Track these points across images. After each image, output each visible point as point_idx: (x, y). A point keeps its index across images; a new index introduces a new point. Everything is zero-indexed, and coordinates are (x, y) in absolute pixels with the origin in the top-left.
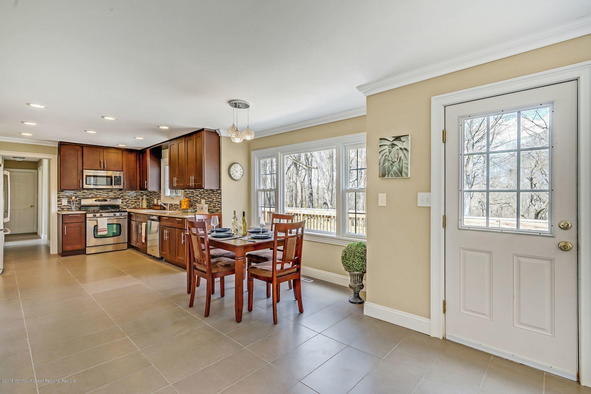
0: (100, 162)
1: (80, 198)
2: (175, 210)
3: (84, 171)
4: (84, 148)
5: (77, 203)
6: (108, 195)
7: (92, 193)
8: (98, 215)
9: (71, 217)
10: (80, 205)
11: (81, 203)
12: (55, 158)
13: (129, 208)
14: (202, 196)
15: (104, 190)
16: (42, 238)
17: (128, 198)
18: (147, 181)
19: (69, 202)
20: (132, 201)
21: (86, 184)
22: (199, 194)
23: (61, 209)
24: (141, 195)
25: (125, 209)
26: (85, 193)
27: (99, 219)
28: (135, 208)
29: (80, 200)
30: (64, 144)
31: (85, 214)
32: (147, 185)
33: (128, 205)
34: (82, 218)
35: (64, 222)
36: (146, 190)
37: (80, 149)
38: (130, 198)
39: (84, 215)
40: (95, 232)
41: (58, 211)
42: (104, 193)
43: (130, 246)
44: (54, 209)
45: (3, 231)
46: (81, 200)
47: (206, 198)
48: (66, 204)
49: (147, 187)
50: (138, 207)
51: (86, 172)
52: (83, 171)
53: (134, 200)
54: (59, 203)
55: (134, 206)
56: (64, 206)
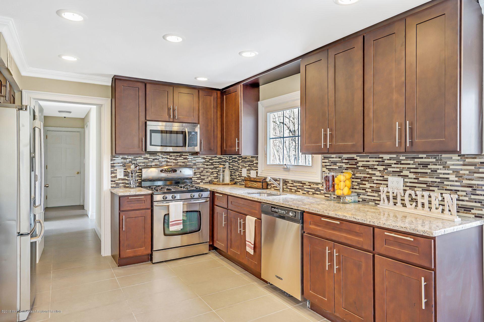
0: (169, 109)
1: (140, 168)
2: (294, 191)
3: (148, 122)
4: (148, 86)
5: (137, 174)
6: (176, 162)
7: (156, 159)
8: (169, 197)
9: (131, 201)
10: (140, 178)
11: (141, 175)
12: (107, 103)
13: (204, 183)
14: (389, 169)
15: (171, 154)
16: (89, 216)
17: (202, 167)
18: (238, 140)
19: (126, 174)
20: (207, 172)
21: (151, 145)
22: (377, 163)
23: (115, 185)
24: (219, 162)
25: (199, 183)
26: (147, 158)
27: (171, 204)
28: (211, 182)
29: (141, 170)
30: (120, 80)
31: (152, 195)
32: (238, 146)
33: (202, 177)
34: (146, 201)
35: (121, 209)
36: (238, 153)
37: (142, 86)
38: (205, 166)
39: (150, 196)
40: (166, 226)
41: (112, 187)
42: (171, 159)
43: (212, 247)
44: (107, 185)
45: (30, 235)
46: (143, 170)
47: (405, 173)
48: (122, 177)
49: (238, 150)
50: (216, 180)
51: (152, 126)
52: (146, 123)
53: (210, 170)
54: (113, 175)
55: (210, 179)
56: (119, 179)
